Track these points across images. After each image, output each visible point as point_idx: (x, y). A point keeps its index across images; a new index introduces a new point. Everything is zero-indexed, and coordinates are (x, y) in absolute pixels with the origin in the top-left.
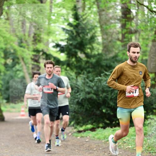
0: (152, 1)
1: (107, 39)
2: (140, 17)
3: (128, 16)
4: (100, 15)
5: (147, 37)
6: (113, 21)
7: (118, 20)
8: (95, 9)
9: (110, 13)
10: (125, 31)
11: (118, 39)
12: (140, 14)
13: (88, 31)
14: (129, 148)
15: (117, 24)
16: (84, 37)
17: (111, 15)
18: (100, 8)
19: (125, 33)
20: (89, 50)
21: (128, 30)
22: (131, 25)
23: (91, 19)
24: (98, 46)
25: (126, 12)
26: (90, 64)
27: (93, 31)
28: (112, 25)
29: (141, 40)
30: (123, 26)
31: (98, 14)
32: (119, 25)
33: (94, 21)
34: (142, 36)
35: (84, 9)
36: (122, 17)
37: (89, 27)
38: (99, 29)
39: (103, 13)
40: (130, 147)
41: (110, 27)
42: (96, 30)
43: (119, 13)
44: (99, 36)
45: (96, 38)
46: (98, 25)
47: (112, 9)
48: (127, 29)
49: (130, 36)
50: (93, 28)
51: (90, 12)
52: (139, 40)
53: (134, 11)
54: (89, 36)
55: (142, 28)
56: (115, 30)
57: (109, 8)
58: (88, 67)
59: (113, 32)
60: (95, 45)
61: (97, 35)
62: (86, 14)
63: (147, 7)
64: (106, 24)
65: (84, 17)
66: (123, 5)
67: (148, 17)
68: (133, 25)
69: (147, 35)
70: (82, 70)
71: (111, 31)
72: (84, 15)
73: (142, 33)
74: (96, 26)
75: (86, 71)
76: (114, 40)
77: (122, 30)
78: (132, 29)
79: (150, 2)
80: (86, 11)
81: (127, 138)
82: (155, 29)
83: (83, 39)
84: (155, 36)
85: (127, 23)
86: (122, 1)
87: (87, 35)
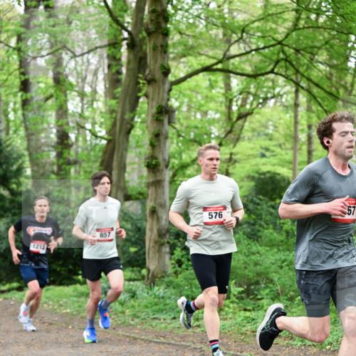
0: (96, 123)
1: (38, 171)
2: (80, 143)
3: (65, 142)
4: (29, 140)
5: (89, 170)
6: (46, 149)
7: (53, 147)
8: (22, 132)
9: (42, 138)
10: (61, 161)
11: (53, 172)
12: (81, 139)
13: (12, 161)
14: (67, 313)
15: (51, 153)
16: (7, 168)
17: (43, 141)
18: (29, 131)
19: (62, 164)
20: (14, 186)
21: (66, 160)
22: (69, 153)
23: (18, 145)
24: (26, 181)
25: (63, 137)
26: (16, 204)
27: (20, 161)
28: (45, 153)
29: (82, 173)
30: (60, 155)
31: (26, 139)
32: (53, 154)
33: (21, 148)
34: (84, 168)
35: (7, 134)
36: (58, 143)
37: (15, 156)
38: (27, 159)
39: (33, 137)
40: (68, 311)
41: (42, 155)
42: (23, 158)
43: (53, 136)
44: (27, 167)
45: (23, 171)
46: (26, 153)
47: (45, 132)
48: (64, 159)
49: (68, 167)
50: (20, 156)
51: (15, 136)
52: (79, 173)
53: (72, 136)
54: (15, 167)
55: (84, 158)
56: (48, 161)
57: (39, 132)
58: (14, 208)
59: (46, 163)
60: (22, 179)
61: (25, 166)
62: (10, 139)
63: (90, 131)
64: (36, 151)
65: (8, 143)
66: (59, 128)
67: (91, 143)
68: (72, 154)
69: (89, 167)
70: (5, 212)
71: (44, 161)
72: (7, 141)
73: (84, 165)
74: (24, 155)
75: (11, 212)
76: (48, 173)
77: (58, 160)
78: (71, 158)
79: (94, 124)
80: (10, 136)
81: (65, 300)
82: (100, 160)
83: (6, 171)
84: (101, 168)
85: (64, 151)
86: (57, 122)
87: (12, 166)
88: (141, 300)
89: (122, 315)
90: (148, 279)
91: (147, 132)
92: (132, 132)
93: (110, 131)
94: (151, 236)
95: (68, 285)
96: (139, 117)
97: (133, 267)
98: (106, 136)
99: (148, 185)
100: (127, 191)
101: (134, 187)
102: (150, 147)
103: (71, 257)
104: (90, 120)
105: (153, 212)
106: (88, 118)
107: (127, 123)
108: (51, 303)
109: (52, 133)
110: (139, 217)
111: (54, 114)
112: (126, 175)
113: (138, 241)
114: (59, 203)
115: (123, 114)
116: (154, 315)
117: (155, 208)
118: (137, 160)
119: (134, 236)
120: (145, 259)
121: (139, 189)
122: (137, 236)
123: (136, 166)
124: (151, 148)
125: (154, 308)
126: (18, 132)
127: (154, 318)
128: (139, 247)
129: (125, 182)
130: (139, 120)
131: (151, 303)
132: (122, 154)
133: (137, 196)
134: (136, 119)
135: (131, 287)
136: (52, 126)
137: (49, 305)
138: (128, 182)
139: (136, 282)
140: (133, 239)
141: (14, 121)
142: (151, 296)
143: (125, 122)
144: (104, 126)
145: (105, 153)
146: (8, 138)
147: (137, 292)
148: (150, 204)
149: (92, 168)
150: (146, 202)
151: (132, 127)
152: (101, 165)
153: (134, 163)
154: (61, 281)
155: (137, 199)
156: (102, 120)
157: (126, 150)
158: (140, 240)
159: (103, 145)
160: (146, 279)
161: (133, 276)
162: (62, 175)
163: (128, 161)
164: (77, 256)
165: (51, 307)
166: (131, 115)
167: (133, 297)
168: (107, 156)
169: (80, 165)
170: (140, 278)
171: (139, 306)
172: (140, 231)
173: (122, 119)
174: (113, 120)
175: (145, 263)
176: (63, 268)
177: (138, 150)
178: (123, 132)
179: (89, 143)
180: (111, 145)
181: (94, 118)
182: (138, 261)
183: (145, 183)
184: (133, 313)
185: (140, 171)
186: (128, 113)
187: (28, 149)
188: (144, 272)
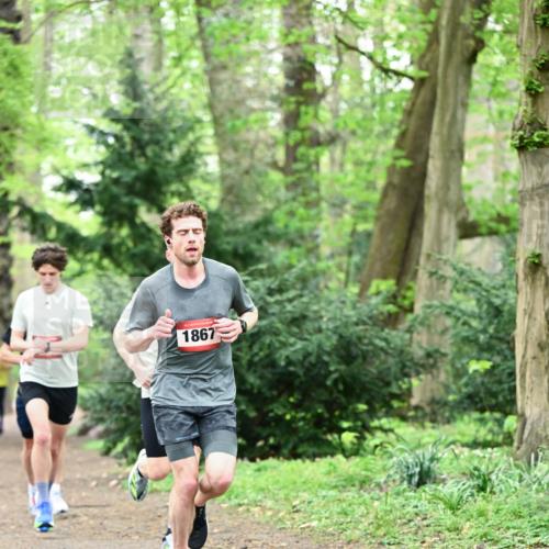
0: (386, 37)
1: (238, 163)
2: (345, 89)
3: (306, 86)
4: (213, 83)
5: (368, 158)
6: (255, 104)
7: (274, 99)
8: (195, 63)
9: (245, 75)
10: (296, 136)
12: (345, 78)
13: (171, 136)
14: (312, 529)
15: (269, 114)
16: (158, 156)
17: (249, 83)
18: (214, 60)
19: (297, 145)
21: (307, 134)
22: (316, 116)
23: (184, 96)
24: (206, 187)
25: (301, 73)
27: (191, 137)
28: (253, 117)
29: (349, 167)
30: (291, 120)
31: (206, 78)
32: (276, 118)
33: (194, 103)
34: (354, 152)
35: (158, 67)
36: (287, 89)
37: (177, 123)
38: (210, 131)
39: (223, 76)
40: (315, 524)
41: (246, 122)
42: (198, 134)
43: (276, 75)
44: (209, 154)
45: (198, 161)
46: (207, 118)
47: (254, 61)
48: (303, 130)
49: (312, 152)
50: (191, 125)
51: (177, 71)
52: (342, 165)
53: (325, 71)
54: (177, 152)
55: (352, 125)
56: (262, 134)
57: (243, 59)
59: (257, 141)
60: (196, 184)
61: (201, 148)
62: (166, 79)
63: (371, 58)
64: (231, 112)
65: (159, 90)
66: (289, 51)
67: (373, 90)
68: (323, 118)
71: (251, 136)
72: (158, 85)
73: (354, 145)
74: (199, 121)
76: (260, 167)
77: (287, 134)
78: (321, 130)
79: (380, 39)
80: (165, 72)
81: (305, 496)
82: (395, 132)
83: (155, 163)
84: (399, 153)
85: (303, 108)
86: (286, 35)
87: (170, 150)
88: (502, 497)
89: (453, 535)
90: (521, 442)
91: (518, 59)
92: (481, 58)
93: (423, 57)
94: (528, 329)
95: (313, 457)
96: (497, 22)
97: (482, 410)
98: (412, 70)
99: (522, 198)
100: (467, 212)
101: (484, 201)
102: (526, 99)
103: (322, 385)
104: (370, 29)
105: (535, 265)
106: (365, 23)
107: (467, 36)
108: (269, 503)
109: (270, 62)
110: (498, 281)
111: (277, 13)
112: (464, 170)
113: (494, 342)
114: (292, 244)
115: (456, 10)
116: (536, 536)
117: (539, 256)
118: (492, 130)
119: (484, 331)
120: (513, 390)
121: (499, 208)
122: (491, 330)
123: (490, 147)
124: (529, 100)
125: (535, 517)
126: (185, 63)
127: (538, 545)
128: (498, 359)
129: (460, 188)
130: (499, 28)
131: (529, 505)
132: (454, 116)
133: (493, 225)
134: (491, 25)
135: (476, 463)
136: (272, 45)
137: (264, 509)
138: (470, 188)
139: (489, 450)
140: (482, 338)
141: (175, 33)
142: (529, 486)
143: (460, 34)
144: (406, 44)
145: (408, 113)
146: (160, 76)
147: (493, 477)
148: (525, 248)
149: (375, 153)
150: (515, 240)
151: (481, 44)
152: (398, 146)
153: (485, 140)
154: (295, 448)
155: (492, 233)
156: (402, 28)
157: (465, 106)
158: (501, 340)
159: (403, 91)
160: (516, 444)
161: (483, 433)
162: (297, 171)
163: (468, 135)
164: (336, 382)
165: (269, 513)
166: (478, 15)
167: (482, 489)
168: (413, 121)
169: (345, 145)
170: (500, 439)
171: (497, 512)
172: (500, 316)
173: (455, 25)
174: (429, 27)
175: (513, 402)
176: (302, 414)
177: (495, 105)
178: (457, 59)
179: (366, 87)
180: (425, 93)
181: (380, 24)
182: (494, 395)
183: (513, 191)
184: (481, 531)
185: (501, 161)
186: (468, 9)
187: (211, 106)
188: (511, 422)
